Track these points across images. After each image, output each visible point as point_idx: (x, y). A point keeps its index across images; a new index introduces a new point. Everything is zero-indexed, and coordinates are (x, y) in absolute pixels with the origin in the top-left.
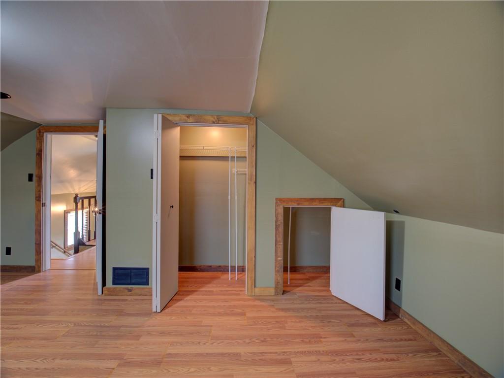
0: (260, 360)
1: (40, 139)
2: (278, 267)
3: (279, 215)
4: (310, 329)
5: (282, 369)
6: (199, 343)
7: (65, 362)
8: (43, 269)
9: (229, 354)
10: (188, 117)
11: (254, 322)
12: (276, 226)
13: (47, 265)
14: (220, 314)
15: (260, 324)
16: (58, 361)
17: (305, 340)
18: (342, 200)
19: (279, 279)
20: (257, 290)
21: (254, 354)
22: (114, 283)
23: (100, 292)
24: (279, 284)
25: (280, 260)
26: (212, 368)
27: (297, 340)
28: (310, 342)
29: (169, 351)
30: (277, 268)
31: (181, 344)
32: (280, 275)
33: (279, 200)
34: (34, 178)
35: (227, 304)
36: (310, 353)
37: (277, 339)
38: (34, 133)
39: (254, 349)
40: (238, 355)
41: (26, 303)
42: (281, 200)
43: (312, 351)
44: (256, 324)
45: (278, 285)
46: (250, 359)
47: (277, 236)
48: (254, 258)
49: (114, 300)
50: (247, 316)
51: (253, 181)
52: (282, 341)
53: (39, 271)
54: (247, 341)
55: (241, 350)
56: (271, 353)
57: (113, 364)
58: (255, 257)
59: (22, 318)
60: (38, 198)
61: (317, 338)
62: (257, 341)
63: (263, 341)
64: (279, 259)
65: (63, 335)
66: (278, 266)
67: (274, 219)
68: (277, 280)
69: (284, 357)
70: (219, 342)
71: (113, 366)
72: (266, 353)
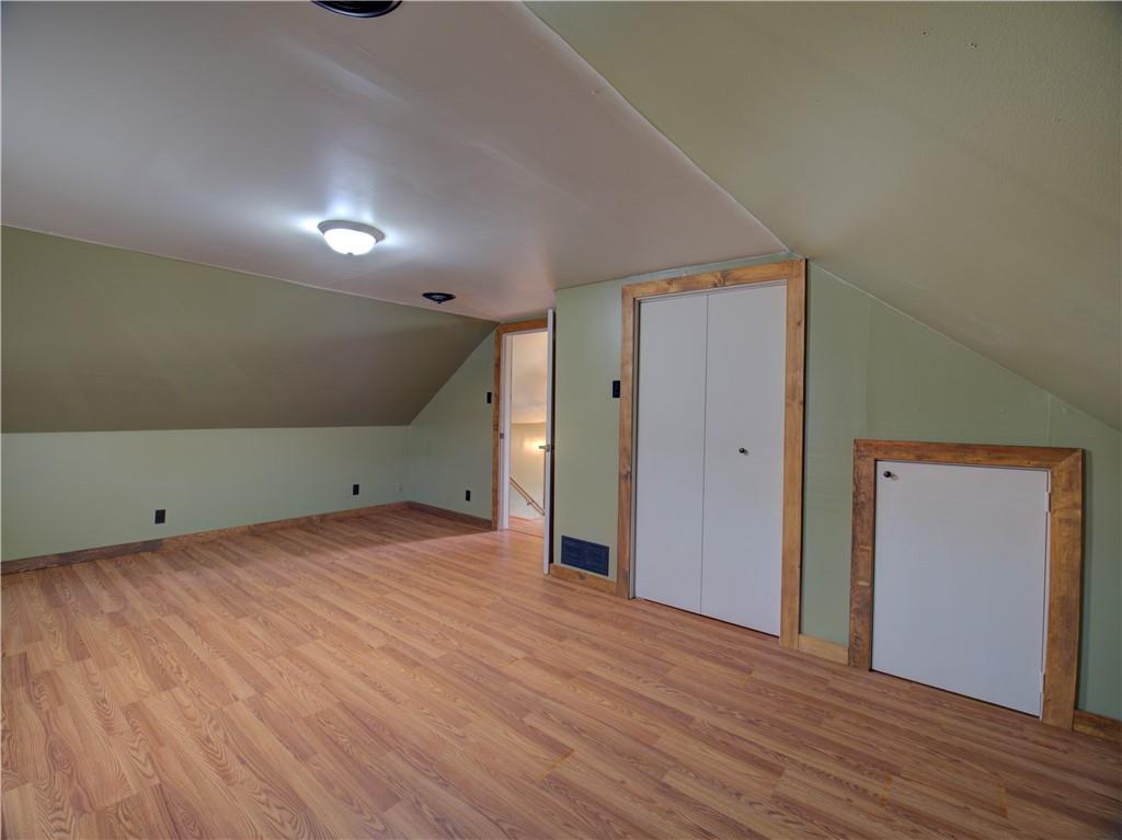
0: (724, 742)
1: (499, 344)
2: (858, 603)
3: (862, 481)
4: (882, 749)
5: (754, 773)
6: (639, 678)
7: (476, 632)
8: (499, 527)
9: (674, 711)
10: (669, 284)
11: (759, 689)
12: (855, 505)
13: (505, 523)
14: (702, 655)
15: (769, 697)
16: (470, 629)
17: (849, 760)
18: (1079, 454)
19: (860, 630)
20: (803, 639)
21: (718, 729)
22: (563, 561)
23: (546, 572)
24: (859, 642)
25: (864, 587)
26: (635, 714)
27: (829, 752)
28: (857, 768)
29: (590, 669)
30: (855, 606)
31: (612, 668)
32: (862, 622)
33: (865, 445)
34: (493, 398)
35: (727, 645)
36: (838, 782)
37: (785, 731)
38: (492, 335)
39: (723, 724)
40: (690, 719)
41: (469, 562)
42: (870, 445)
43: (847, 783)
44: (761, 694)
45: (856, 644)
46: (704, 733)
47: (858, 529)
48: (798, 570)
49: (559, 585)
50: (753, 675)
51: (797, 400)
52: (793, 738)
53: (496, 529)
54: (721, 708)
55: (700, 715)
56: (751, 743)
57: (519, 654)
58: (801, 567)
59: (460, 575)
60: (496, 426)
61: (887, 771)
62: (740, 717)
63: (750, 722)
64: (862, 583)
65: (487, 607)
66: (858, 599)
67: (851, 488)
68: (856, 632)
69: (775, 761)
70: (671, 689)
71: (520, 657)
72: (741, 738)
